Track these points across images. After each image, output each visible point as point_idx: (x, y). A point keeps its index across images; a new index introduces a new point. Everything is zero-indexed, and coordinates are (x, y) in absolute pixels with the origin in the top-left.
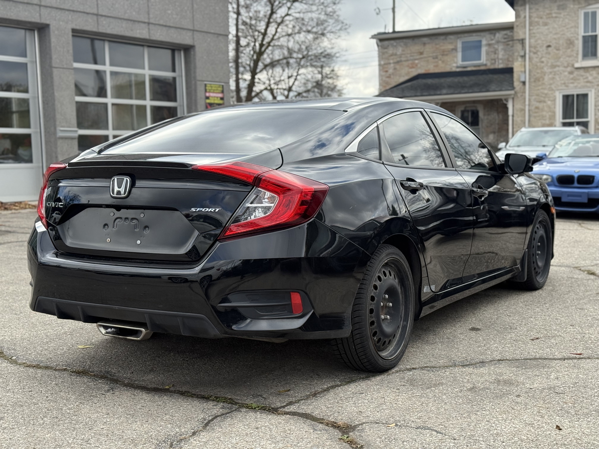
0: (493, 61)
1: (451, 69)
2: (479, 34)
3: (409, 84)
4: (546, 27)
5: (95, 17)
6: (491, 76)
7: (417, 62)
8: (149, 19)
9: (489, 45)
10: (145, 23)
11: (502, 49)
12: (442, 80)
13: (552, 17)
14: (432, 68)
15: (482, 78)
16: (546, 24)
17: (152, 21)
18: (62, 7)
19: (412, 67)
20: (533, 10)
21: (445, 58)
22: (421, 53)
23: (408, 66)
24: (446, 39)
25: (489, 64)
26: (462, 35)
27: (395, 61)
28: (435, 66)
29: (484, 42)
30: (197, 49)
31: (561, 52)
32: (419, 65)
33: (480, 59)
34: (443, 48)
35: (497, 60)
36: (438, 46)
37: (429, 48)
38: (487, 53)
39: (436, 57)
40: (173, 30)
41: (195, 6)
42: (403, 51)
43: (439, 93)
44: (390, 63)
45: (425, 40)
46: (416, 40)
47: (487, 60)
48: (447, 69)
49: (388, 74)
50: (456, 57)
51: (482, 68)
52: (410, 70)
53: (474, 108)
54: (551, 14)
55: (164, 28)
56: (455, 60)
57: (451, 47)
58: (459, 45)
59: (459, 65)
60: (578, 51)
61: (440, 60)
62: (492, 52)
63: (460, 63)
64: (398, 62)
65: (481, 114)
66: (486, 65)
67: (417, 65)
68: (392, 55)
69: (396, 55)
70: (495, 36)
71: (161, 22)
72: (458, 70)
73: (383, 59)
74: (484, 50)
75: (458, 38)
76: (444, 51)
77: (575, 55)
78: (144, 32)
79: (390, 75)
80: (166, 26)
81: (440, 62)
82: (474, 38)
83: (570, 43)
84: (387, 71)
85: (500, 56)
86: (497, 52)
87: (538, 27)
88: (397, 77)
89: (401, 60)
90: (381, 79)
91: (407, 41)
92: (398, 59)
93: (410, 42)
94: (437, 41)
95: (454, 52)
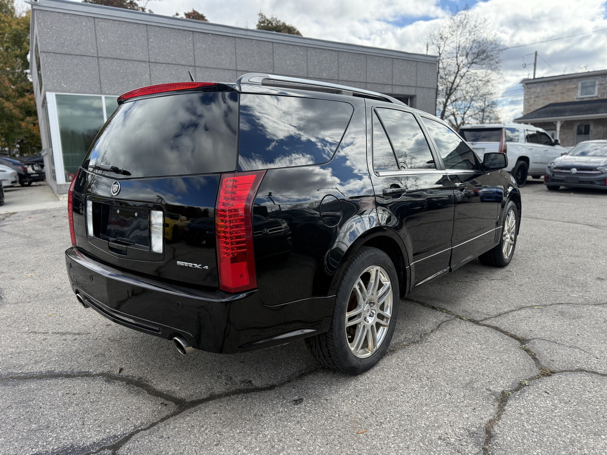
0: (603, 94)
1: (573, 100)
2: (594, 77)
3: (544, 110)
5: (365, 84)
6: (600, 103)
7: (549, 96)
8: (393, 82)
9: (601, 84)
10: (390, 85)
12: (566, 107)
14: (560, 99)
15: (594, 105)
17: (394, 83)
18: (349, 80)
19: (547, 100)
21: (569, 93)
22: (553, 91)
23: (543, 99)
24: (571, 81)
25: (599, 96)
26: (582, 79)
27: (535, 96)
28: (562, 98)
29: (597, 83)
30: (418, 97)
32: (551, 98)
33: (594, 94)
34: (568, 87)
35: (605, 94)
36: (565, 86)
37: (559, 88)
38: (599, 89)
39: (563, 93)
40: (405, 88)
41: (418, 73)
42: (541, 90)
43: (563, 115)
44: (532, 98)
45: (556, 82)
46: (550, 83)
47: (598, 94)
48: (570, 100)
49: (529, 104)
50: (577, 92)
51: (595, 99)
52: (545, 101)
53: (587, 124)
55: (401, 87)
56: (576, 94)
57: (573, 86)
58: (580, 85)
59: (578, 97)
61: (566, 94)
62: (602, 88)
63: (580, 96)
64: (537, 97)
65: (591, 128)
66: (597, 97)
67: (549, 98)
68: (533, 93)
69: (536, 92)
70: (605, 78)
71: (399, 84)
72: (577, 100)
73: (527, 95)
74: (597, 88)
75: (579, 80)
76: (568, 89)
78: (390, 90)
79: (531, 104)
80: (401, 86)
81: (566, 96)
84: (529, 103)
86: (606, 88)
88: (536, 106)
89: (539, 95)
90: (525, 107)
91: (544, 84)
92: (537, 94)
93: (546, 84)
94: (564, 83)
95: (575, 89)
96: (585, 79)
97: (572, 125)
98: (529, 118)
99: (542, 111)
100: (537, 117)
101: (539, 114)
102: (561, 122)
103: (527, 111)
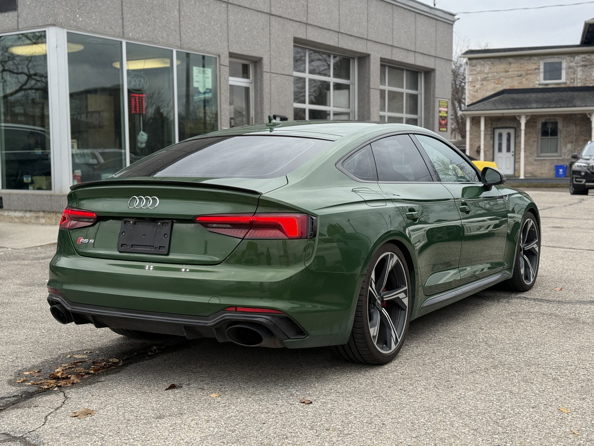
1: (534, 86)
2: (560, 56)
5: (391, 48)
7: (502, 79)
8: (415, 48)
9: (569, 67)
10: (413, 51)
11: (581, 70)
12: (527, 95)
14: (516, 84)
15: (564, 94)
17: (417, 50)
18: (377, 40)
19: (499, 84)
21: (529, 76)
22: (507, 72)
23: (494, 82)
24: (530, 59)
25: (568, 83)
26: (545, 57)
27: (483, 77)
28: (519, 83)
29: (564, 64)
30: (436, 72)
32: (504, 82)
33: (560, 79)
34: (527, 67)
35: (576, 80)
36: (522, 66)
38: (567, 73)
39: (521, 76)
42: (490, 69)
44: (478, 80)
45: (511, 60)
46: (503, 60)
47: (566, 79)
48: (531, 86)
50: (539, 76)
51: (563, 86)
53: (553, 121)
55: (422, 56)
56: (538, 78)
58: (542, 66)
61: (524, 78)
62: (571, 72)
63: (542, 81)
64: (485, 79)
65: (560, 126)
66: (565, 83)
67: (502, 82)
69: (483, 72)
70: (574, 59)
71: (421, 51)
72: (540, 87)
73: (471, 75)
74: (564, 72)
75: (541, 59)
79: (477, 89)
80: (423, 54)
82: (554, 60)
84: (474, 86)
85: (579, 76)
86: (576, 72)
88: (484, 92)
89: (488, 77)
90: (469, 93)
91: (494, 60)
92: (485, 76)
93: (497, 61)
94: (522, 61)
95: (537, 71)
96: (548, 57)
97: (535, 122)
98: (483, 109)
99: (496, 100)
100: (494, 108)
101: (495, 104)
102: (526, 118)
103: (472, 98)
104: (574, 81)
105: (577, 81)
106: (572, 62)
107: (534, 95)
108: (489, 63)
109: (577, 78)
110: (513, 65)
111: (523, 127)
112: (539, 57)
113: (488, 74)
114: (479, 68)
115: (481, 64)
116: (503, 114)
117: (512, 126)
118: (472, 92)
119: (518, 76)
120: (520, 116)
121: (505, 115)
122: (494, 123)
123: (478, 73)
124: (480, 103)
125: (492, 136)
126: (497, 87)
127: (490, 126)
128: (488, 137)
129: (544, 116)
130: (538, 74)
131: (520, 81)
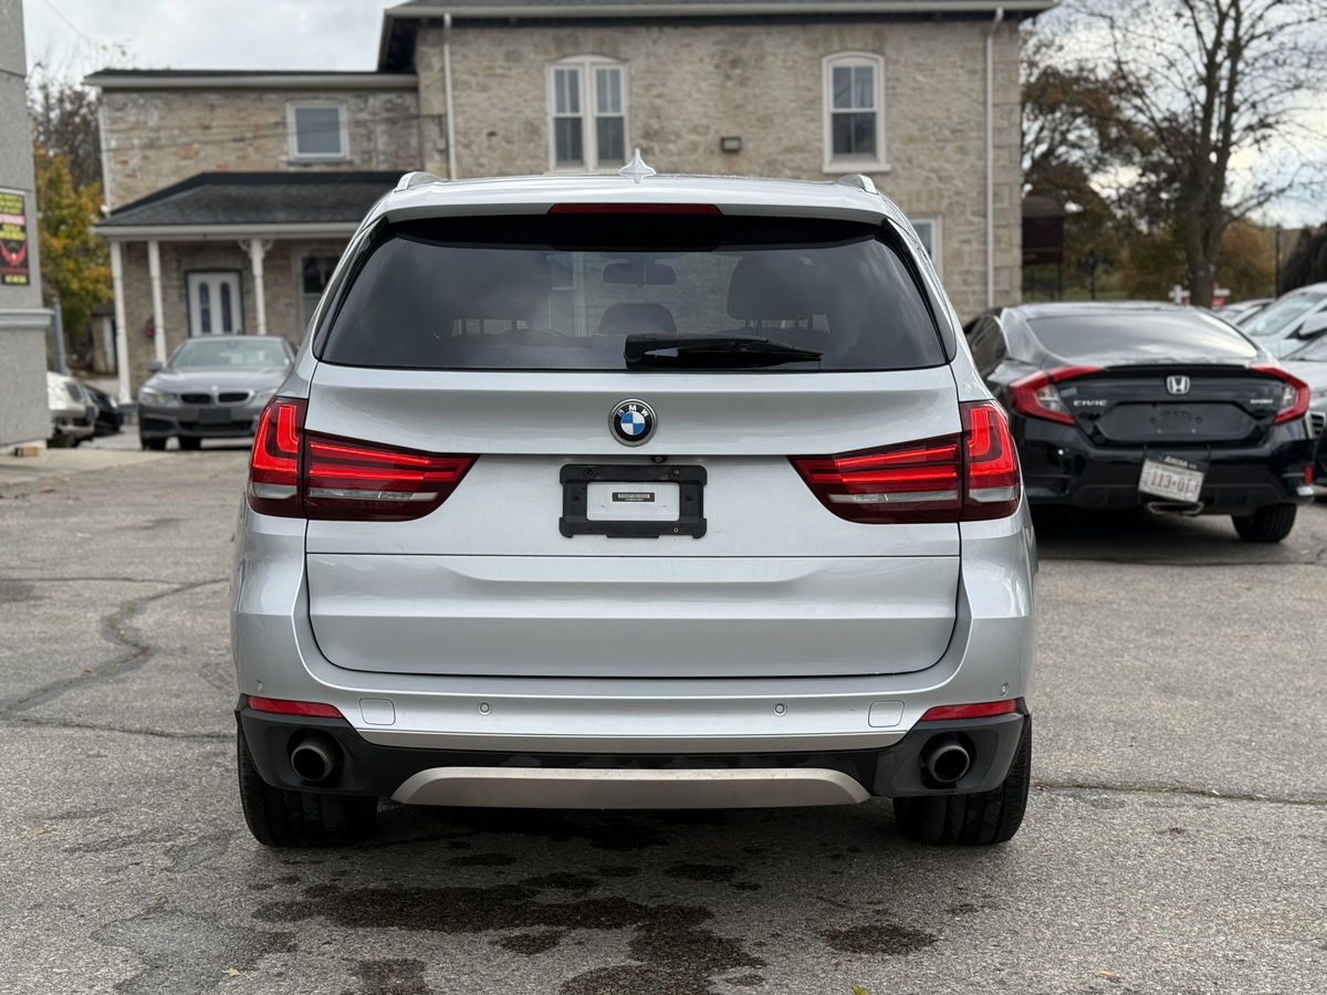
0: (366, 157)
1: (277, 166)
2: (332, 95)
4: (485, 95)
6: (365, 186)
7: (196, 146)
9: (356, 122)
11: (384, 132)
12: (262, 190)
13: (496, 75)
14: (229, 160)
16: (484, 88)
19: (187, 157)
20: (458, 58)
21: (262, 142)
22: (207, 128)
23: (176, 154)
24: (262, 100)
25: (357, 161)
26: (297, 95)
27: (146, 141)
28: (238, 158)
29: (344, 116)
31: (516, 148)
32: (202, 154)
33: (337, 149)
34: (255, 119)
35: (374, 154)
36: (243, 114)
37: (224, 118)
38: (353, 138)
39: (242, 140)
42: (162, 118)
44: (132, 147)
45: (213, 98)
46: (193, 98)
47: (352, 153)
48: (268, 166)
49: (128, 169)
50: (285, 141)
51: (344, 168)
52: (182, 163)
54: (492, 68)
56: (285, 148)
57: (272, 119)
58: (291, 119)
59: (291, 158)
60: (547, 147)
61: (251, 145)
62: (363, 136)
63: (294, 155)
64: (150, 145)
66: (351, 163)
67: (197, 153)
68: (135, 127)
69: (145, 126)
70: (366, 102)
72: (292, 169)
73: (113, 131)
74: (344, 135)
75: (288, 100)
76: (257, 127)
77: (543, 155)
79: (134, 171)
81: (251, 149)
82: (321, 103)
83: (533, 130)
84: (125, 163)
85: (381, 147)
86: (373, 137)
87: (468, 92)
88: (153, 178)
89: (158, 139)
90: (114, 180)
91: (171, 97)
92: (152, 135)
93: (177, 99)
94: (241, 103)
95: (280, 131)
96: (304, 95)
97: (287, 258)
98: (152, 221)
99: (184, 200)
100: (180, 220)
101: (181, 211)
102: (264, 246)
103: (121, 193)
104: (371, 157)
105: (377, 157)
106: (361, 110)
107: (277, 191)
108: (158, 102)
109: (375, 149)
110: (219, 112)
111: (258, 269)
112: (283, 95)
113: (157, 130)
114: (132, 116)
115: (136, 105)
116: (205, 235)
117: (230, 265)
118: (119, 178)
119: (236, 140)
120: (248, 243)
121: (209, 238)
122: (186, 257)
123: (131, 129)
124: (144, 207)
125: (183, 291)
126: (186, 167)
127: (174, 265)
128: (174, 294)
129: (307, 242)
130: (283, 137)
131: (241, 154)
